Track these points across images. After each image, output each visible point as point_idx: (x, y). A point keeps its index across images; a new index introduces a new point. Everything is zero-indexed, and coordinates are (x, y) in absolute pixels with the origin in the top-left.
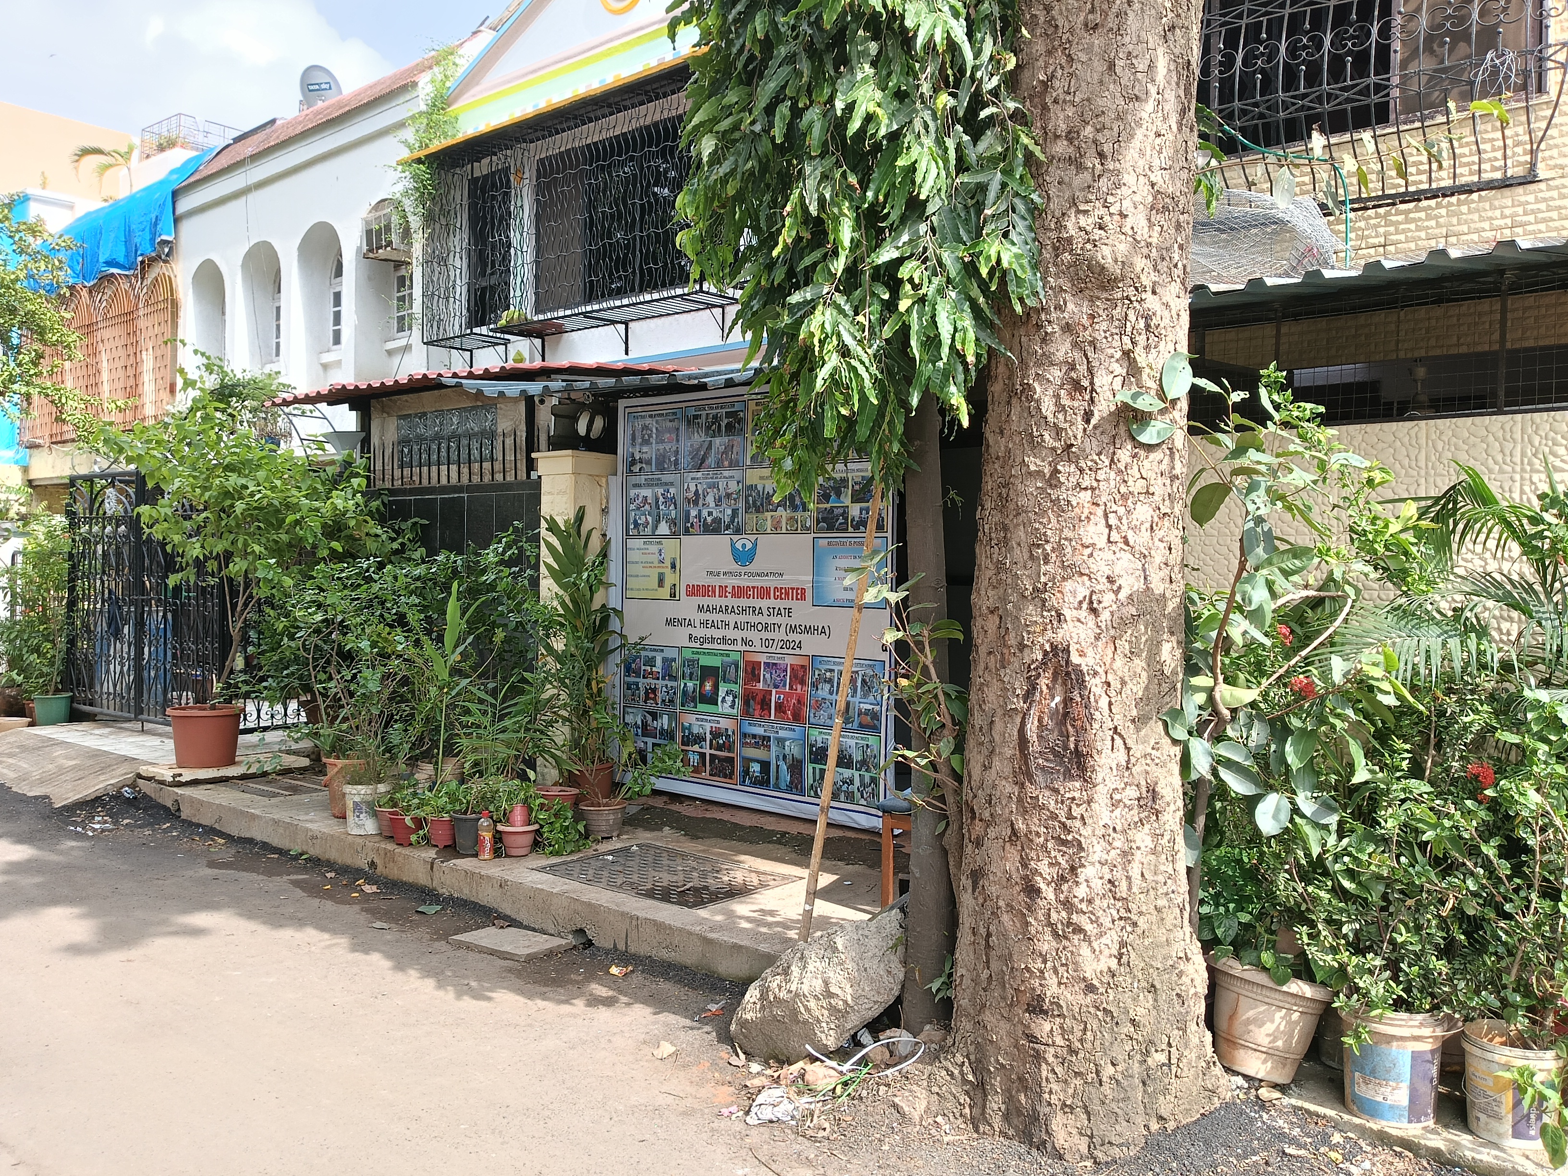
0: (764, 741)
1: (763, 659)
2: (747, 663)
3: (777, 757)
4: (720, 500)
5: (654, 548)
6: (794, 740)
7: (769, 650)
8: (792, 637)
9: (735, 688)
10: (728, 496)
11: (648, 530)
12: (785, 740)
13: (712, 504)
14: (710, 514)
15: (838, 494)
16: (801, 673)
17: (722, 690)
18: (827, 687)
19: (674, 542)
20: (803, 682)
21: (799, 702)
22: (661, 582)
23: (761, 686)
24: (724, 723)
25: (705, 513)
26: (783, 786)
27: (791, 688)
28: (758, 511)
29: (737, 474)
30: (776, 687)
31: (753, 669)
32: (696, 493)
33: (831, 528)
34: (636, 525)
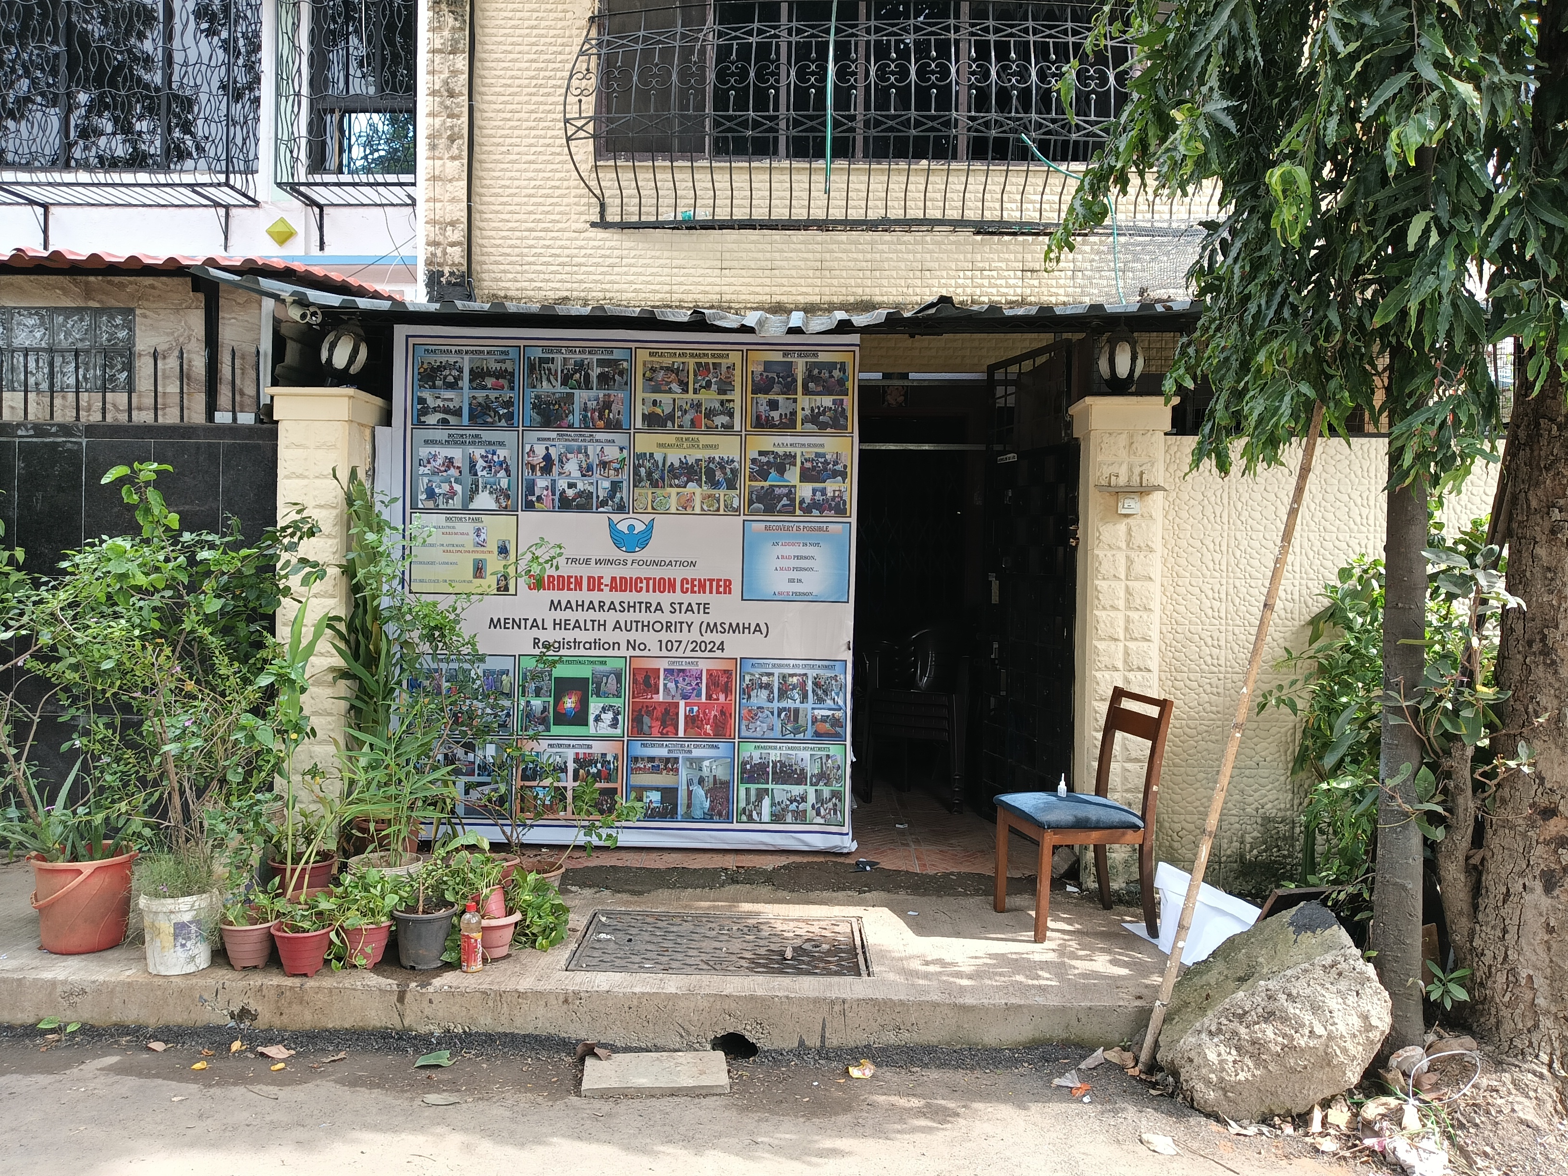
0: (669, 764)
1: (663, 665)
2: (635, 672)
3: (690, 783)
4: (589, 468)
5: (468, 527)
6: (716, 759)
7: (673, 653)
8: (708, 637)
9: (617, 702)
10: (604, 465)
11: (457, 503)
12: (703, 759)
13: (576, 474)
14: (571, 486)
15: (781, 470)
16: (723, 680)
17: (595, 706)
18: (764, 694)
19: (506, 522)
20: (727, 690)
21: (722, 713)
22: (479, 570)
23: (660, 697)
24: (598, 748)
25: (562, 484)
26: (698, 814)
27: (709, 697)
28: (655, 484)
29: (620, 438)
30: (685, 697)
31: (647, 678)
32: (547, 458)
33: (770, 510)
34: (431, 494)
